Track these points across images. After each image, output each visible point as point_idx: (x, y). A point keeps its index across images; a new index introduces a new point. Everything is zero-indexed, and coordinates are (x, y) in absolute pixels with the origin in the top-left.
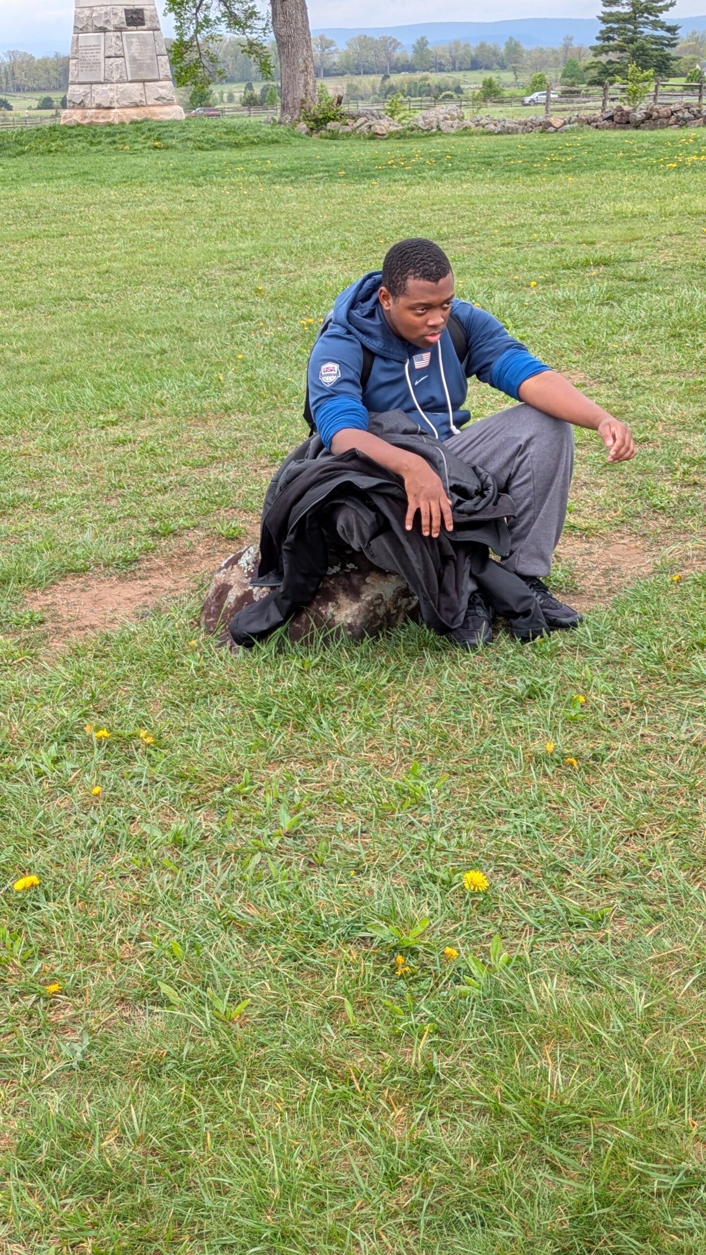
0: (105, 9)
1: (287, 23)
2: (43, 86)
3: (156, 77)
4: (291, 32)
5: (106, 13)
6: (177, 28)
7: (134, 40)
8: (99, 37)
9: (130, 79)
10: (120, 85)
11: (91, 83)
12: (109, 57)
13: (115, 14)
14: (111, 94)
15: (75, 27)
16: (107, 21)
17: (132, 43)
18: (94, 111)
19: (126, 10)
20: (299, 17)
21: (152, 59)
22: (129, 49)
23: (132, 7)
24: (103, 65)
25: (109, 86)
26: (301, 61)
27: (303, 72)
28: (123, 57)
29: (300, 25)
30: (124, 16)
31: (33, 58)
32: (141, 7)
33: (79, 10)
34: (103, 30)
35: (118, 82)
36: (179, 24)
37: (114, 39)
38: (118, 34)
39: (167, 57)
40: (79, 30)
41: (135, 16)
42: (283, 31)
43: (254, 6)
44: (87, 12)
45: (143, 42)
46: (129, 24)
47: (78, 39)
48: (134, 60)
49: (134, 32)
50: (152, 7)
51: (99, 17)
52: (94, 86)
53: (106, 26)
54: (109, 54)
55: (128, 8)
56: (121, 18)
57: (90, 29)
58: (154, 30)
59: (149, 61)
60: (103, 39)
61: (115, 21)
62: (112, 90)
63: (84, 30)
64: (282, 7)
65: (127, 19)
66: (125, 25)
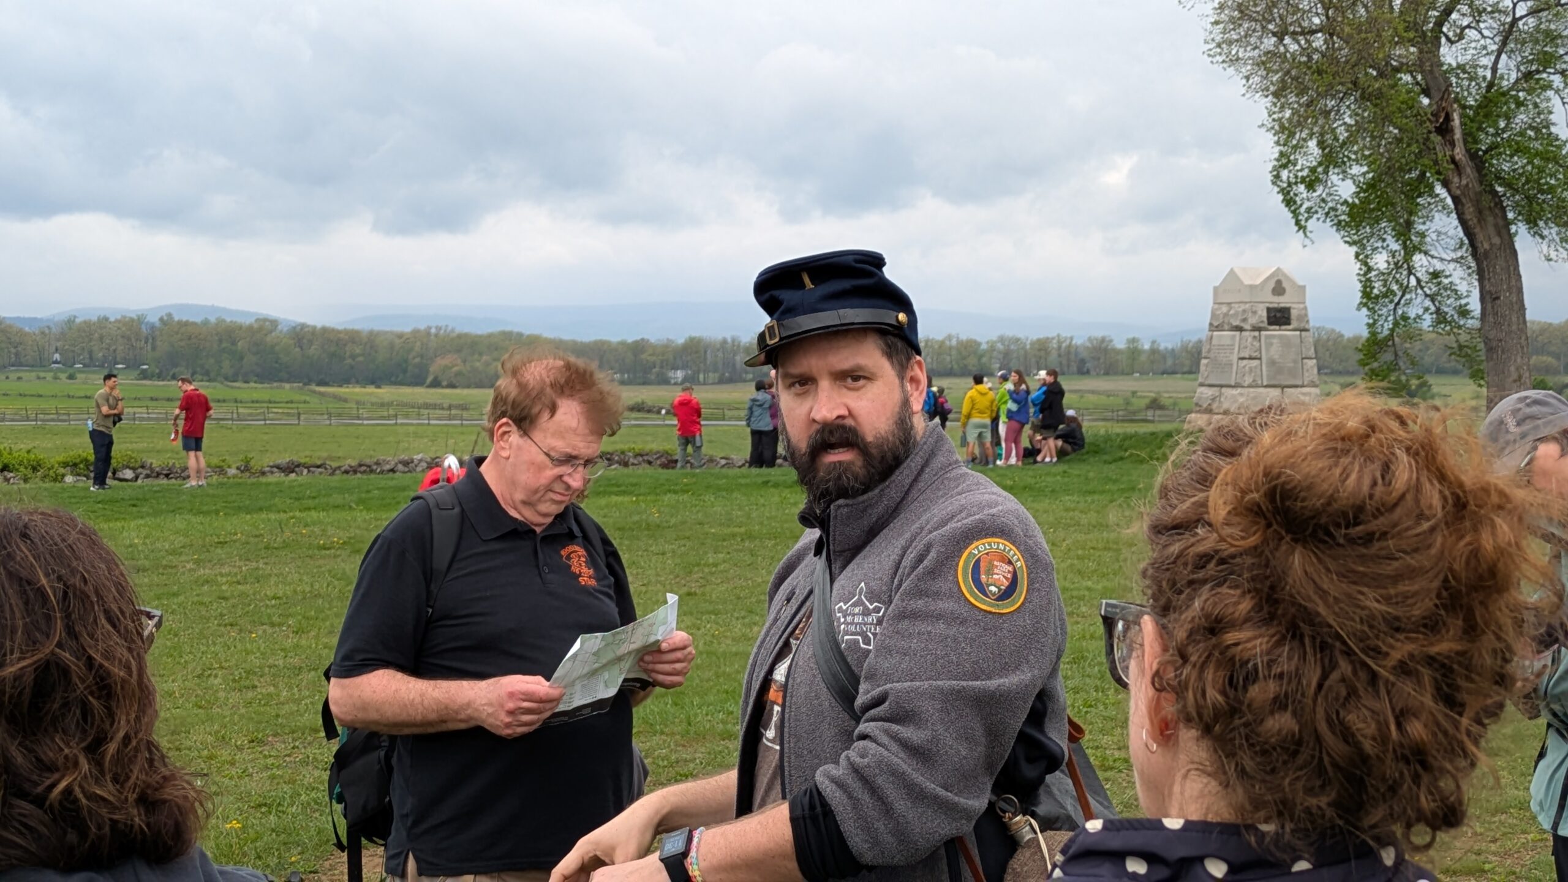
0: (1243, 307)
1: (1497, 325)
3: (1300, 383)
5: (1244, 311)
7: (1275, 341)
8: (1234, 337)
9: (1265, 383)
10: (1252, 390)
11: (1221, 386)
12: (1243, 359)
13: (1255, 313)
14: (1241, 400)
15: (1211, 324)
16: (1244, 320)
17: (1271, 344)
19: (1269, 310)
20: (1514, 319)
21: (1295, 362)
22: (1268, 350)
23: (1276, 305)
24: (1235, 367)
25: (1239, 390)
26: (1512, 369)
27: (1515, 381)
28: (1260, 359)
30: (1265, 314)
32: (1288, 305)
33: (1216, 306)
34: (1240, 329)
35: (1250, 386)
37: (1250, 340)
38: (1256, 334)
39: (1315, 361)
40: (1214, 328)
41: (1278, 315)
44: (1225, 309)
45: (1286, 343)
46: (1270, 323)
47: (1212, 337)
48: (1272, 363)
49: (1276, 332)
50: (1302, 306)
51: (1236, 314)
52: (1224, 390)
53: (1242, 325)
54: (1242, 355)
55: (1271, 306)
56: (1261, 316)
57: (1226, 327)
58: (1301, 330)
59: (1291, 365)
60: (1238, 339)
61: (1253, 320)
62: (1241, 395)
63: (1219, 328)
64: (1493, 307)
65: (1269, 318)
66: (1265, 325)
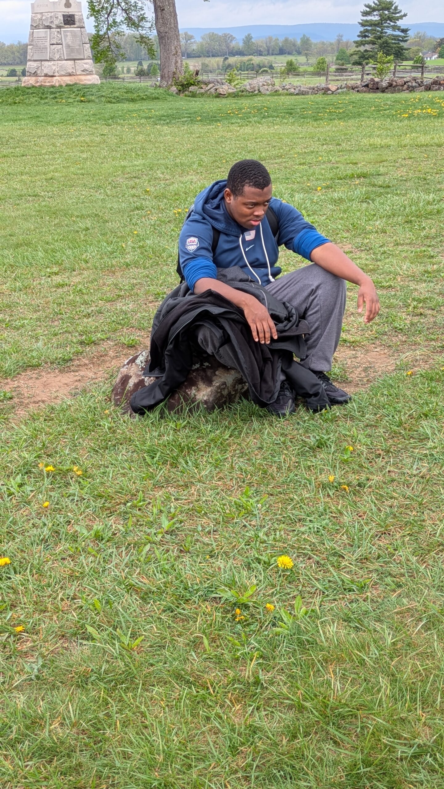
0: (50, 15)
1: (164, 24)
2: (10, 62)
3: (82, 57)
4: (167, 30)
5: (51, 17)
6: (96, 27)
7: (68, 34)
8: (46, 32)
9: (66, 58)
10: (59, 62)
11: (41, 61)
12: (53, 44)
13: (57, 18)
14: (54, 68)
15: (32, 25)
16: (52, 22)
17: (67, 36)
18: (43, 78)
19: (63, 15)
20: (172, 21)
21: (80, 46)
22: (65, 40)
23: (67, 13)
24: (49, 50)
25: (52, 62)
26: (173, 48)
27: (174, 55)
28: (62, 44)
29: (172, 26)
30: (62, 19)
31: (4, 44)
32: (73, 13)
33: (34, 15)
34: (49, 27)
35: (58, 60)
36: (97, 24)
37: (56, 33)
38: (59, 30)
39: (89, 45)
40: (33, 27)
41: (69, 19)
42: (162, 29)
43: (144, 14)
44: (39, 16)
45: (74, 35)
46: (65, 24)
47: (33, 33)
48: (68, 46)
49: (69, 29)
50: (80, 14)
51: (47, 19)
52: (43, 63)
53: (51, 25)
54: (52, 42)
55: (65, 14)
56: (60, 20)
57: (41, 27)
58: (81, 28)
59: (78, 47)
60: (49, 33)
61: (57, 22)
62: (54, 65)
63: (37, 27)
64: (161, 15)
65: (64, 21)
66: (63, 25)
